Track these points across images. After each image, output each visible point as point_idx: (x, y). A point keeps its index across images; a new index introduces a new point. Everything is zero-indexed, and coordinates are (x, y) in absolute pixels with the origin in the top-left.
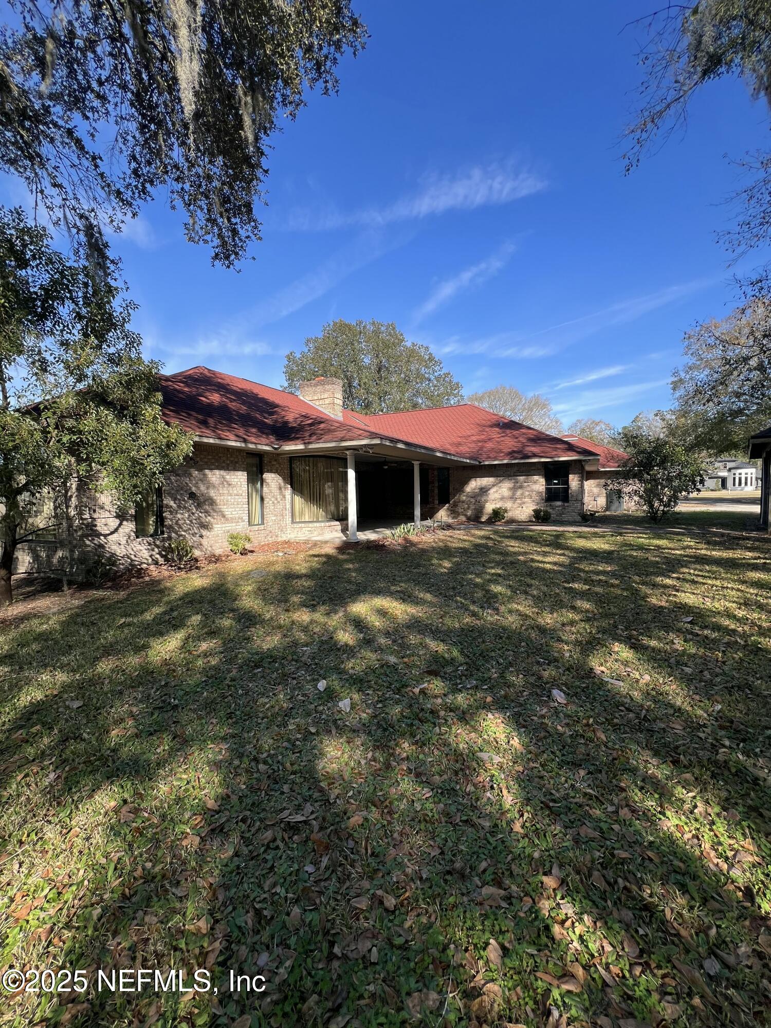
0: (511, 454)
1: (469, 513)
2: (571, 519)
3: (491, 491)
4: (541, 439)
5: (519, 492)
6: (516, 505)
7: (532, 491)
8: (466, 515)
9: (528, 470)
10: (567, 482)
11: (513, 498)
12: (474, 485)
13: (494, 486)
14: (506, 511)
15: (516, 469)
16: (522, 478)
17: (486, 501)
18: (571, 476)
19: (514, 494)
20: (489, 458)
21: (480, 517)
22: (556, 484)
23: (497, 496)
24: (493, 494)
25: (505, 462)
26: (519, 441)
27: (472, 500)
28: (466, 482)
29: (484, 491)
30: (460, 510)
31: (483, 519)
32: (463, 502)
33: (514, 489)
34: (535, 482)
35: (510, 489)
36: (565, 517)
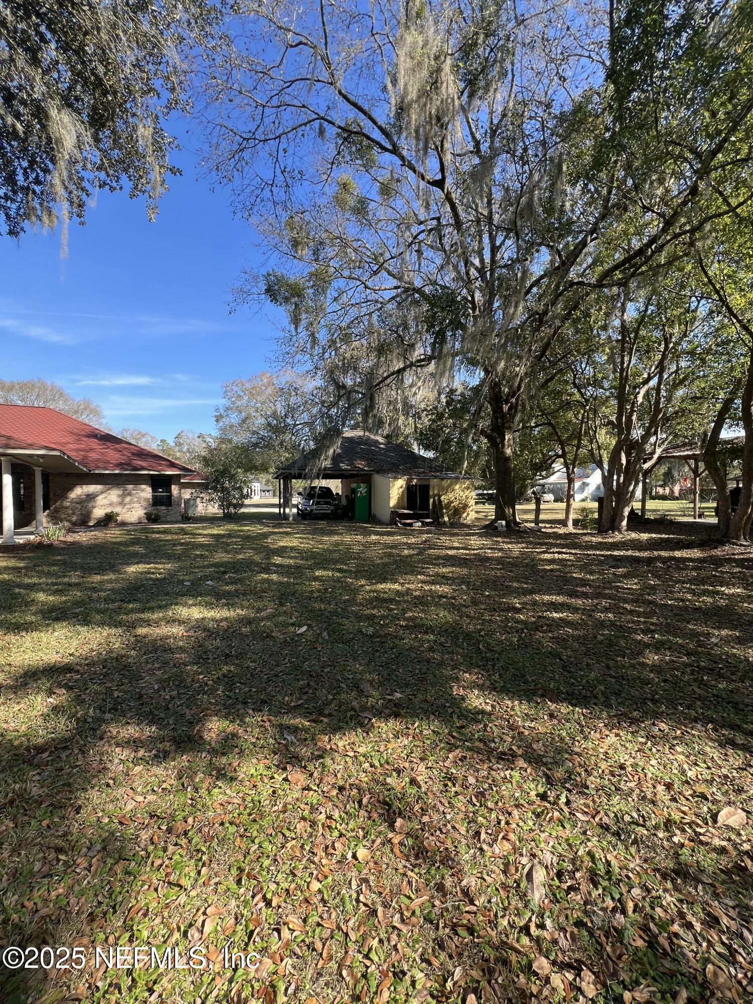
0: (119, 465)
1: (74, 519)
2: (174, 519)
3: (100, 498)
4: (143, 454)
5: (128, 499)
6: (124, 511)
7: (139, 498)
8: (69, 521)
9: (137, 480)
10: (170, 491)
11: (122, 504)
12: (78, 492)
13: (102, 493)
14: (118, 515)
15: (124, 478)
16: (130, 487)
17: (94, 507)
18: (173, 487)
19: (123, 501)
20: (98, 467)
21: (87, 522)
22: (161, 492)
23: (106, 502)
24: (101, 500)
25: (117, 472)
26: (124, 455)
27: (79, 506)
28: (71, 488)
29: (91, 497)
30: (63, 516)
31: (91, 524)
32: (67, 508)
33: (123, 496)
34: (143, 490)
35: (119, 496)
36: (169, 518)
